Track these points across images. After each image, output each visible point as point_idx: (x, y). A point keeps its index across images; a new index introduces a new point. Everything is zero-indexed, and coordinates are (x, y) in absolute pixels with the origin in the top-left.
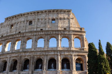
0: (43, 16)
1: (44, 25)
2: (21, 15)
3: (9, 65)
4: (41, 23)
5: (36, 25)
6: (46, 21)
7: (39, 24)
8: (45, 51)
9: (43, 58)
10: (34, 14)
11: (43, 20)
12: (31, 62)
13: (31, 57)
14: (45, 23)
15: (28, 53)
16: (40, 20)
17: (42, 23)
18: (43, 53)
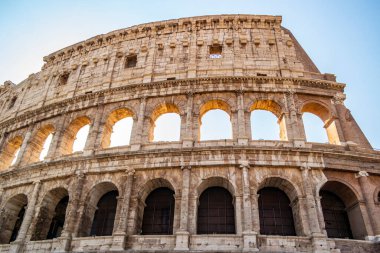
0: (178, 37)
1: (181, 66)
2: (100, 40)
3: (34, 212)
4: (168, 60)
5: (149, 68)
6: (188, 52)
7: (163, 62)
8: (187, 153)
9: (175, 180)
10: (144, 35)
11: (179, 50)
12: (125, 197)
13: (124, 179)
14: (185, 59)
15: (116, 163)
16: (167, 51)
17: (172, 59)
18: (176, 158)
